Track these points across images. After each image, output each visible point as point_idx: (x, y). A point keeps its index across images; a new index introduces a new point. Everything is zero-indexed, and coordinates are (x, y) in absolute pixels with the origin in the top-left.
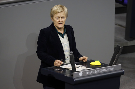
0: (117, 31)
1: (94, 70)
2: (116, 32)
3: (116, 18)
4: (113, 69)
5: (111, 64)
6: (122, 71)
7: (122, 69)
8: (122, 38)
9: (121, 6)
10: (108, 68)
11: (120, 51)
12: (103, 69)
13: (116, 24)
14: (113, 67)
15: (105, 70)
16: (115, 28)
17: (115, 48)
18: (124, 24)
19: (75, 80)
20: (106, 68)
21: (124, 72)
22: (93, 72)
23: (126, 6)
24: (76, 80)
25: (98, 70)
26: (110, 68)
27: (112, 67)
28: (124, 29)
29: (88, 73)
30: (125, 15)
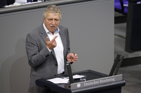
0: (117, 42)
1: (93, 81)
2: (115, 43)
3: (115, 28)
4: (113, 80)
5: (111, 74)
6: (123, 82)
7: (123, 80)
9: (121, 15)
10: (108, 79)
11: (120, 63)
12: (102, 80)
13: (115, 35)
14: (113, 78)
15: (105, 81)
16: (115, 39)
17: (114, 60)
18: (124, 34)
19: (72, 92)
20: (106, 79)
21: (125, 83)
22: (92, 83)
23: (125, 15)
24: (74, 91)
25: (97, 81)
26: (110, 78)
27: (112, 78)
28: (125, 40)
29: (86, 84)
30: (125, 25)
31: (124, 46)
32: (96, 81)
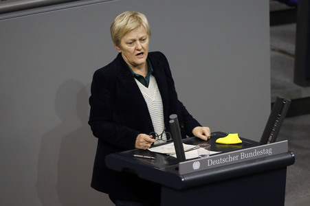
0: (275, 64)
1: (227, 156)
2: (273, 67)
3: (272, 34)
4: (269, 152)
5: (264, 141)
6: (289, 156)
7: (289, 152)
8: (287, 79)
9: (284, 6)
10: (258, 150)
11: (285, 110)
12: (245, 152)
13: (273, 50)
14: (268, 148)
16: (272, 59)
17: (272, 104)
18: (291, 47)
19: (183, 180)
20: (253, 151)
21: (294, 158)
22: (225, 161)
23: (294, 8)
24: (187, 178)
25: (235, 154)
26: (262, 149)
27: (266, 148)
28: (293, 59)
29: (213, 163)
30: (292, 28)
31: (292, 73)
32: (232, 155)
